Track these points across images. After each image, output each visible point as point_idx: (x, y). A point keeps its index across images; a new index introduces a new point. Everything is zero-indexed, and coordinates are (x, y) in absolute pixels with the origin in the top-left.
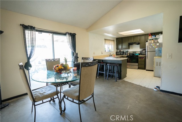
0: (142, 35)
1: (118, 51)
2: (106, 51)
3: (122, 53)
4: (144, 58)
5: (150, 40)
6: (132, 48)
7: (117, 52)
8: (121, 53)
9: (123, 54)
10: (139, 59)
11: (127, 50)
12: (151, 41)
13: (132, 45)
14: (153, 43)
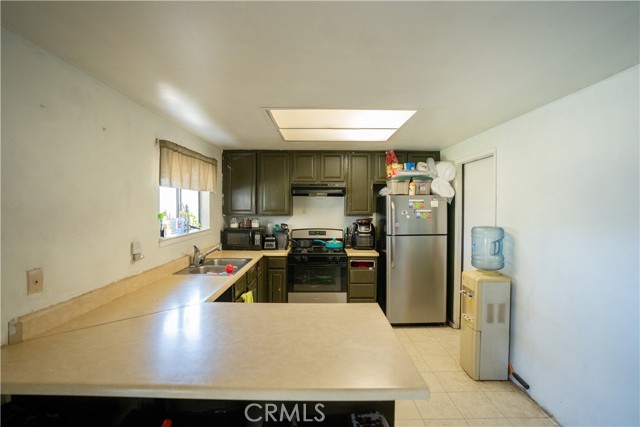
0: (356, 152)
1: (234, 225)
2: (169, 234)
3: (257, 237)
4: (371, 264)
5: (402, 180)
6: (304, 212)
7: (225, 234)
8: (253, 240)
9: (263, 240)
10: (352, 271)
11: (278, 221)
12: (405, 185)
13: (307, 195)
14: (412, 198)
